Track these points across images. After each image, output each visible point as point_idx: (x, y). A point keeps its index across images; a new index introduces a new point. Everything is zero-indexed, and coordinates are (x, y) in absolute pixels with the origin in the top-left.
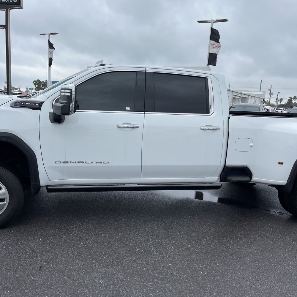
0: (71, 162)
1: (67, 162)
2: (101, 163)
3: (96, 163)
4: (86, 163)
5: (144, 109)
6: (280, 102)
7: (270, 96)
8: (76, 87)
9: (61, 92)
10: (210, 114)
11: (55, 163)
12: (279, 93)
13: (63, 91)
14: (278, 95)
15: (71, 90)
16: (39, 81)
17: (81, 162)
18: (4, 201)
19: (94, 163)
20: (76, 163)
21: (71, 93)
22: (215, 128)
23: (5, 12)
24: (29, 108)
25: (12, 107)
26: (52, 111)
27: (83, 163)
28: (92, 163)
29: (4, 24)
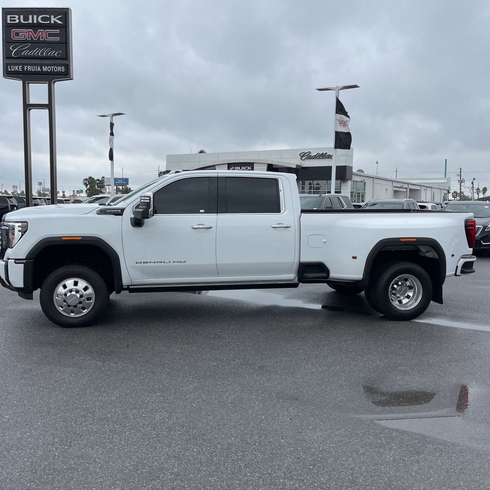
0: (150, 262)
1: (147, 263)
2: (178, 262)
3: (174, 262)
4: (164, 262)
5: (217, 211)
6: (484, 194)
7: (461, 186)
8: (154, 194)
9: (141, 199)
10: (281, 213)
11: (136, 263)
12: (474, 179)
13: (142, 198)
14: (472, 183)
15: (150, 197)
16: (93, 178)
17: (159, 262)
18: (90, 300)
19: (172, 262)
20: (155, 262)
21: (150, 200)
22: (286, 226)
23: (47, 85)
24: (112, 214)
25: (98, 214)
26: (133, 216)
27: (162, 262)
28: (170, 262)
29: (47, 103)
